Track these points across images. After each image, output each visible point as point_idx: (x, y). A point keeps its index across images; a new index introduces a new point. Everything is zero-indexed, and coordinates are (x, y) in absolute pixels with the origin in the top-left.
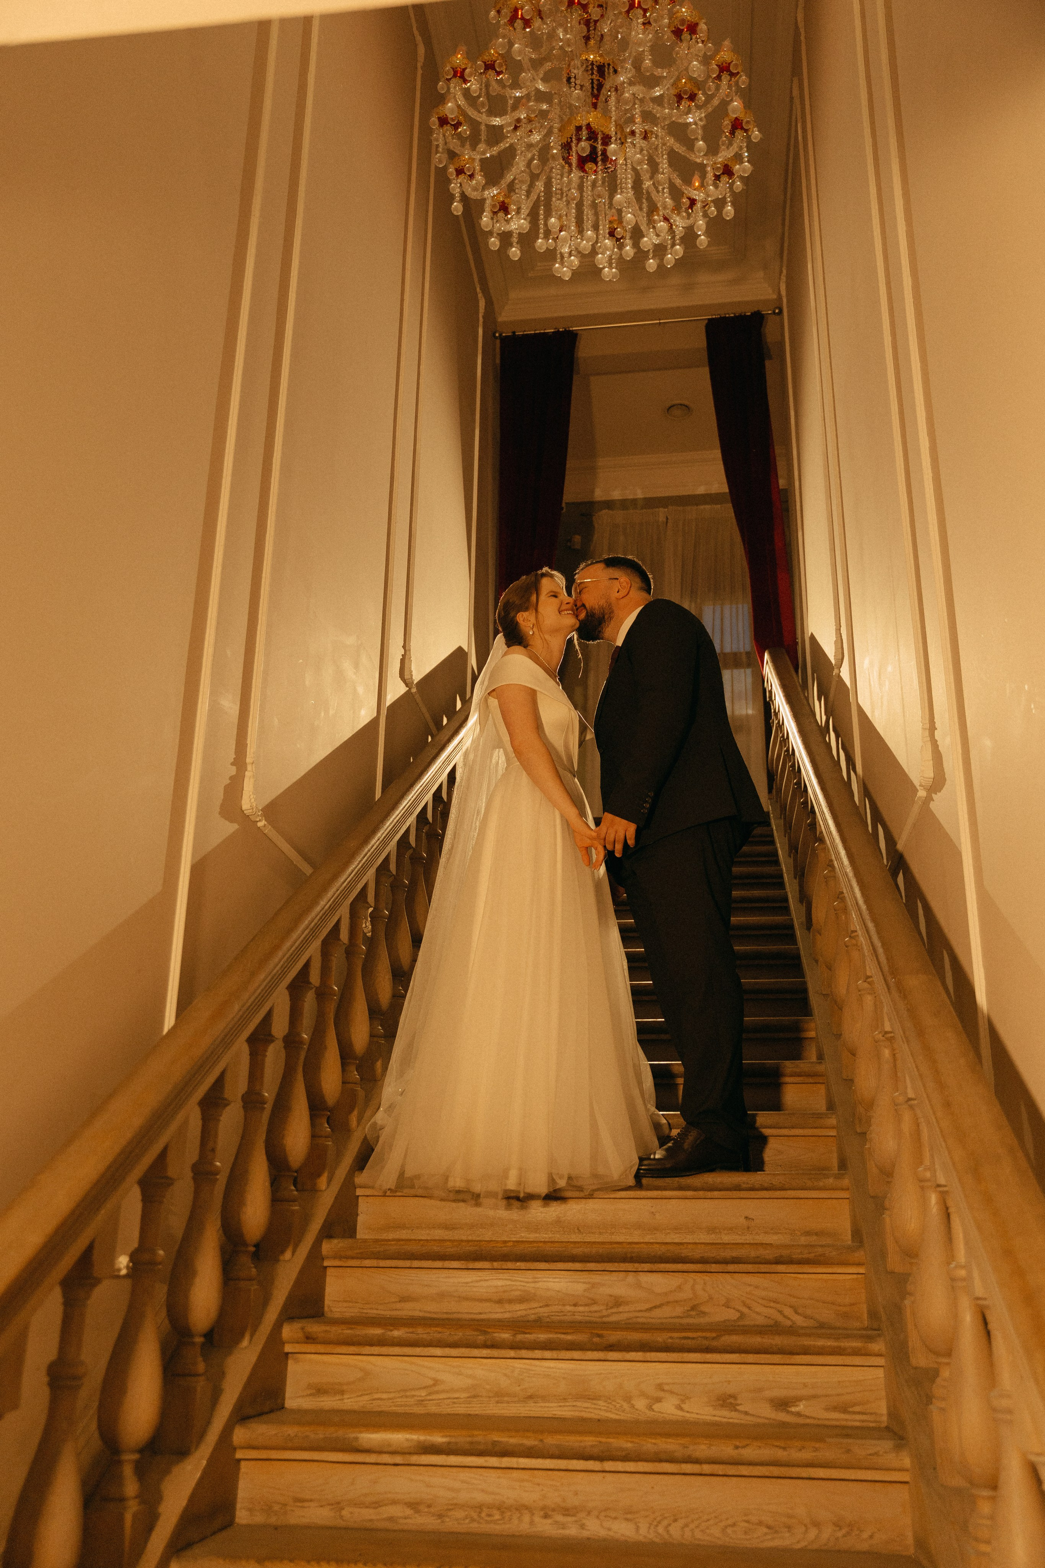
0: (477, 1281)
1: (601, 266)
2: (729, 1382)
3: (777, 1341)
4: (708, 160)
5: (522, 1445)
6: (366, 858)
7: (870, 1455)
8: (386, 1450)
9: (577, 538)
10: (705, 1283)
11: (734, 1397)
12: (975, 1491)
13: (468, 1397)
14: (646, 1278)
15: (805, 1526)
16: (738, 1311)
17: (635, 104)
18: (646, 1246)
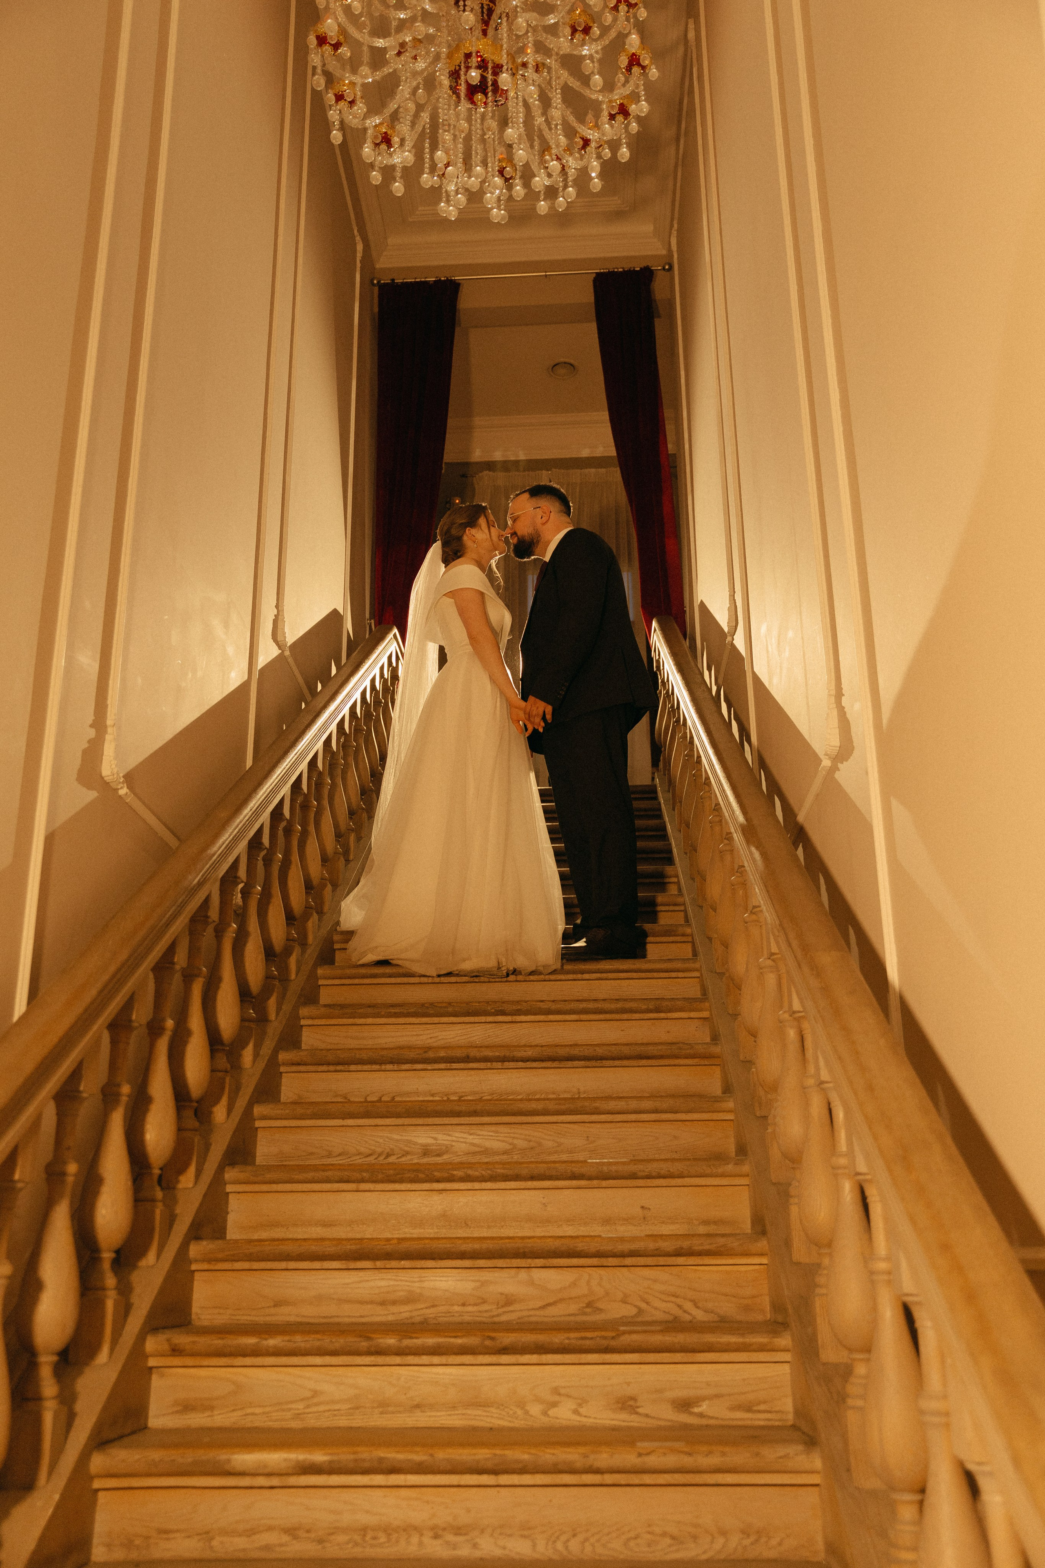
1: (489, 207)
2: (628, 1384)
3: (680, 1338)
4: (604, 96)
5: (409, 1460)
6: (237, 830)
7: (781, 1457)
8: (261, 1471)
10: (601, 1279)
11: (634, 1399)
12: (897, 1496)
13: (350, 1409)
15: (712, 1535)
16: (635, 1306)
17: (527, 32)
18: (539, 1241)
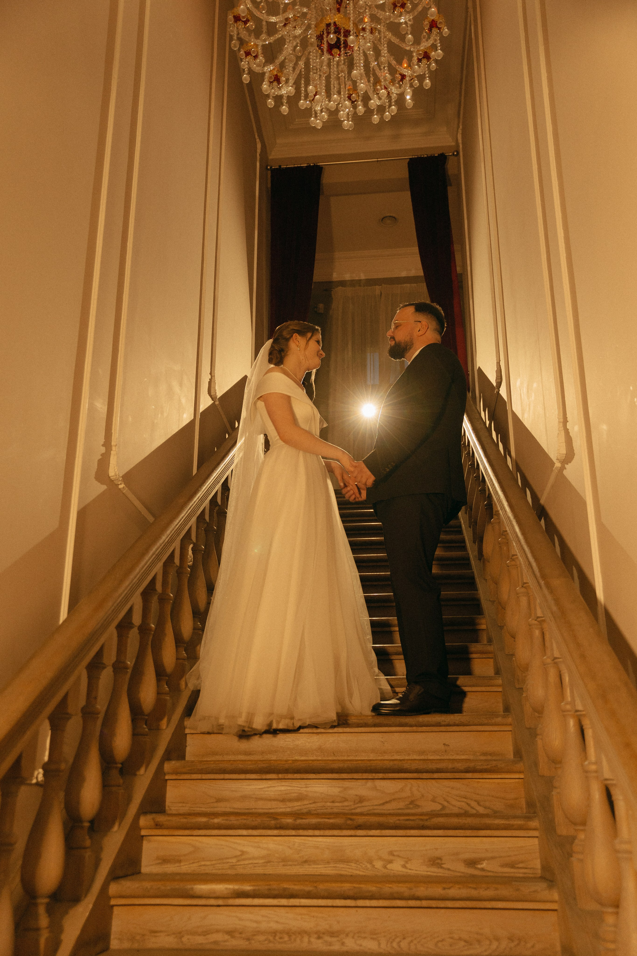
0: (268, 787)
1: (342, 119)
2: (437, 849)
3: (468, 822)
4: (414, 48)
5: (303, 890)
6: (190, 510)
7: (531, 892)
8: (212, 896)
9: (321, 306)
10: (419, 787)
11: (440, 859)
12: (605, 910)
13: (264, 863)
14: (378, 783)
15: (490, 940)
16: (440, 804)
17: (366, 9)
18: (380, 762)
